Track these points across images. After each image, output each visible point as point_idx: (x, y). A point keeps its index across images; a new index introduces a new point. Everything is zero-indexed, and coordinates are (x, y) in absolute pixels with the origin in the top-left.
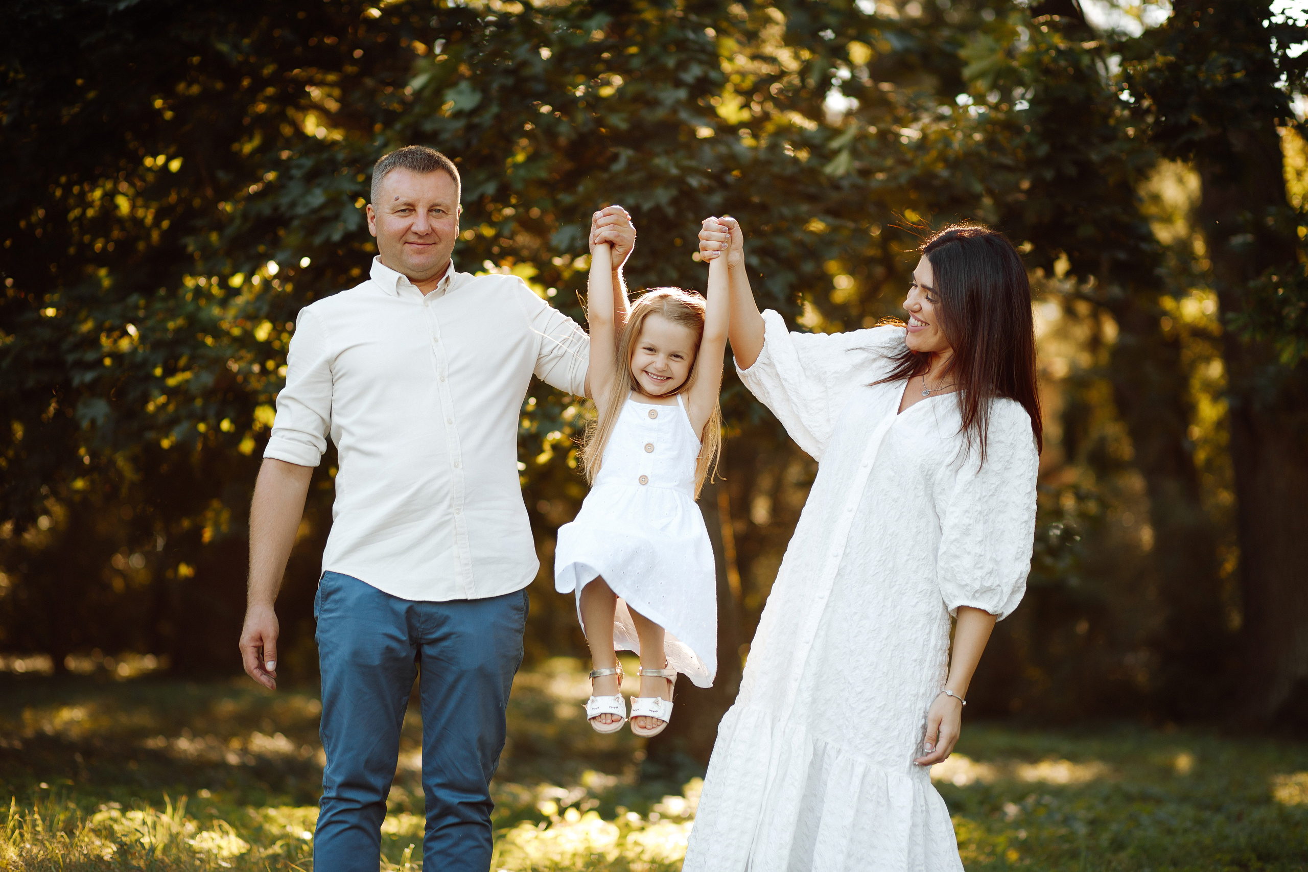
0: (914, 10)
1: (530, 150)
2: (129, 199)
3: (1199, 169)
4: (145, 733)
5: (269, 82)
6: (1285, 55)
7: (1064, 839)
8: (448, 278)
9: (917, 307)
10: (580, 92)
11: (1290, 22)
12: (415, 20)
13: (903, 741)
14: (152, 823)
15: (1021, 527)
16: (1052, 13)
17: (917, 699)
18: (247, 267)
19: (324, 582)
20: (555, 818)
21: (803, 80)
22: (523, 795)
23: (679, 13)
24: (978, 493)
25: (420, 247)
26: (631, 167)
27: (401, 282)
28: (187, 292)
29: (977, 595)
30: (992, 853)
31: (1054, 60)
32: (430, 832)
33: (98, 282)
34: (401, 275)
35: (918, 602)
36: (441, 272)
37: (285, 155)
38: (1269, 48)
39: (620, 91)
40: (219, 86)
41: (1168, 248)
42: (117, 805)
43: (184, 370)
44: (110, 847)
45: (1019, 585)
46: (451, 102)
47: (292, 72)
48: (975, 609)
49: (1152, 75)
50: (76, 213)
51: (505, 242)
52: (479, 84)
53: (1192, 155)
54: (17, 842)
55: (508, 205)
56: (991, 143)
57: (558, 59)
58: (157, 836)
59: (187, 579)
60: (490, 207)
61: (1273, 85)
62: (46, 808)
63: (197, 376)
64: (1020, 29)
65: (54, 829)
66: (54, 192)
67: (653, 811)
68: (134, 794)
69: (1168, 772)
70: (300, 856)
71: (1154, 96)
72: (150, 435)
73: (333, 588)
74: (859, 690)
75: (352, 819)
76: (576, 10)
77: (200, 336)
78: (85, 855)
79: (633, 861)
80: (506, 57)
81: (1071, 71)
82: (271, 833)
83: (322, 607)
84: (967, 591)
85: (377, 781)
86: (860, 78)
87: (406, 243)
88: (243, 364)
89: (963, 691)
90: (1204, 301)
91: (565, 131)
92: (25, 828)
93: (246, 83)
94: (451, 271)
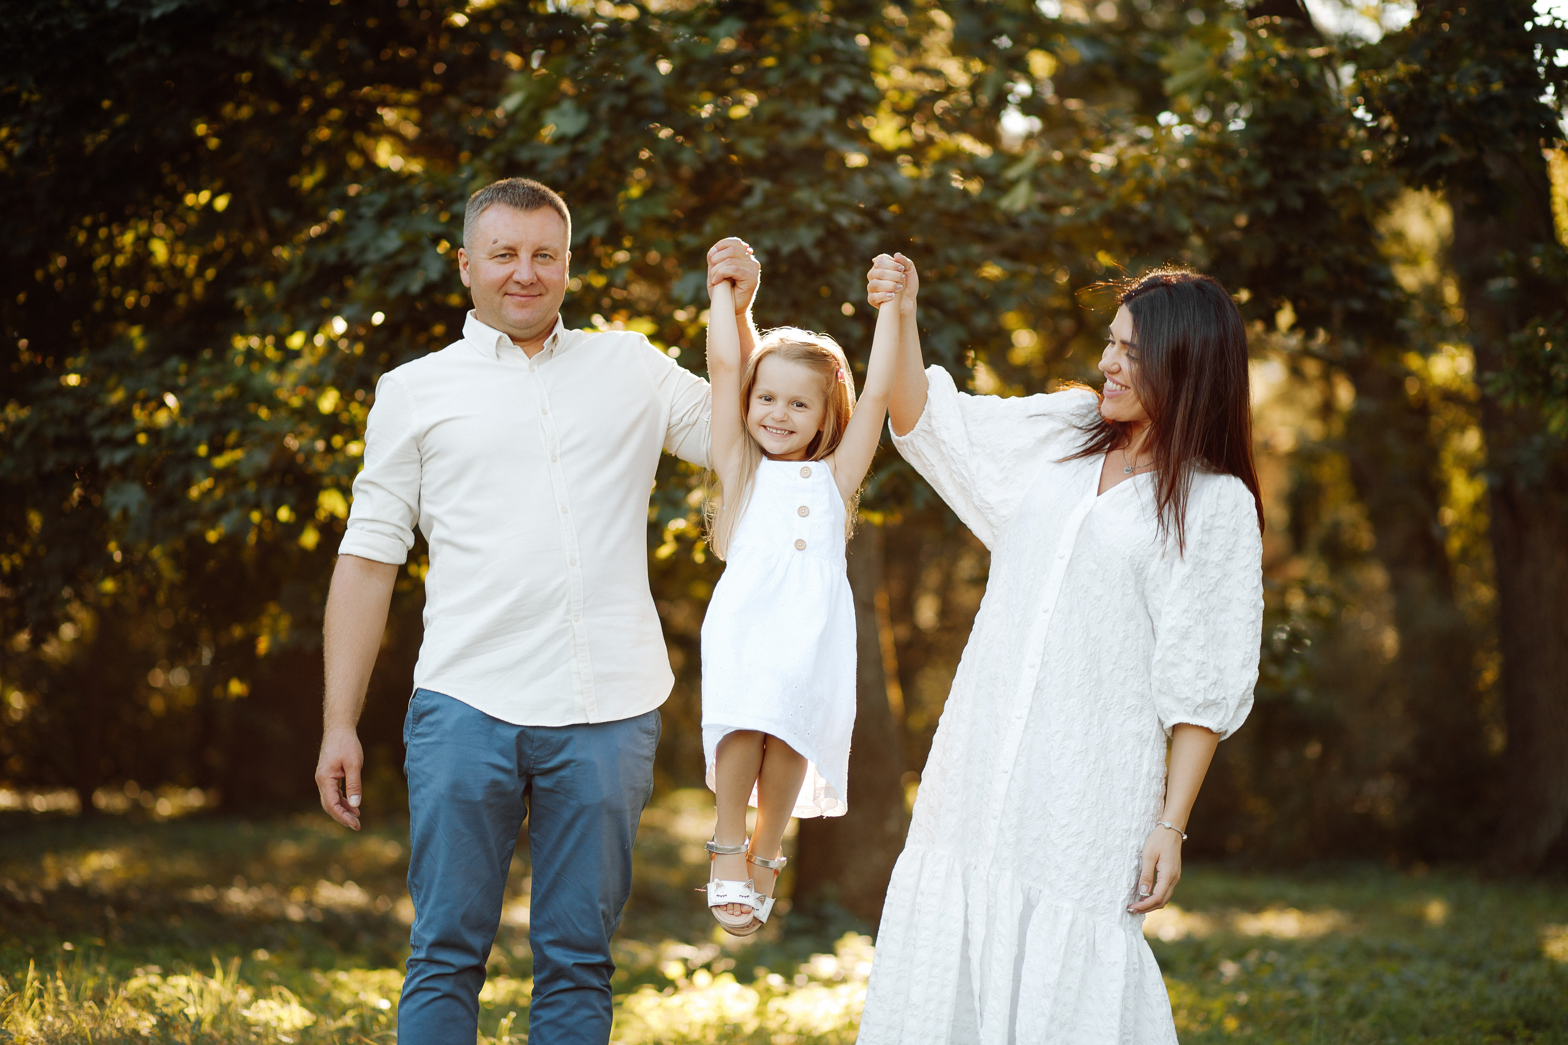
0: (1108, 12)
1: (648, 182)
2: (166, 244)
3: (1450, 200)
4: (188, 882)
5: (334, 103)
6: (1551, 63)
7: (1292, 1003)
8: (555, 337)
9: (1115, 368)
10: (707, 111)
11: (1558, 24)
12: (507, 26)
13: (1113, 884)
14: (199, 990)
15: (1249, 629)
16: (1271, 14)
17: (1129, 835)
18: (309, 324)
19: (417, 701)
20: (682, 982)
21: (974, 97)
22: (644, 954)
23: (825, 18)
24: (1196, 589)
25: (523, 299)
26: (768, 202)
27: (501, 342)
28: (236, 355)
29: (1199, 710)
30: (1207, 1020)
31: (1275, 71)
32: (539, 998)
33: (130, 344)
34: (501, 333)
35: (1125, 720)
36: (548, 330)
37: (353, 190)
38: (1533, 54)
39: (754, 111)
40: (273, 107)
41: (1413, 296)
42: (156, 969)
43: (234, 447)
44: (148, 1019)
45: (1246, 697)
46: (551, 126)
47: (361, 90)
48: (1197, 727)
49: (1392, 88)
50: (102, 261)
51: (618, 294)
52: (585, 103)
53: (1441, 183)
54: (37, 1014)
55: (619, 247)
56: (1200, 170)
57: (680, 74)
58: (204, 1006)
59: (239, 699)
60: (600, 251)
61: (1538, 99)
62: (71, 973)
63: (249, 455)
64: (1234, 33)
65: (80, 998)
66: (76, 237)
67: (798, 972)
68: (177, 956)
69: (1417, 923)
70: (376, 1028)
71: (1394, 112)
72: (194, 526)
73: (427, 708)
74: (1064, 822)
75: (445, 986)
76: (700, 16)
77: (252, 407)
78: (118, 1030)
79: (775, 1033)
80: (617, 71)
81: (1295, 83)
82: (341, 1002)
83: (413, 731)
84: (1187, 705)
85: (476, 941)
86: (1042, 94)
87: (506, 294)
88: (304, 441)
89: (1183, 823)
90: (1457, 358)
91: (688, 160)
92: (46, 996)
93: (305, 104)
94: (560, 326)
